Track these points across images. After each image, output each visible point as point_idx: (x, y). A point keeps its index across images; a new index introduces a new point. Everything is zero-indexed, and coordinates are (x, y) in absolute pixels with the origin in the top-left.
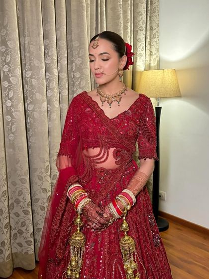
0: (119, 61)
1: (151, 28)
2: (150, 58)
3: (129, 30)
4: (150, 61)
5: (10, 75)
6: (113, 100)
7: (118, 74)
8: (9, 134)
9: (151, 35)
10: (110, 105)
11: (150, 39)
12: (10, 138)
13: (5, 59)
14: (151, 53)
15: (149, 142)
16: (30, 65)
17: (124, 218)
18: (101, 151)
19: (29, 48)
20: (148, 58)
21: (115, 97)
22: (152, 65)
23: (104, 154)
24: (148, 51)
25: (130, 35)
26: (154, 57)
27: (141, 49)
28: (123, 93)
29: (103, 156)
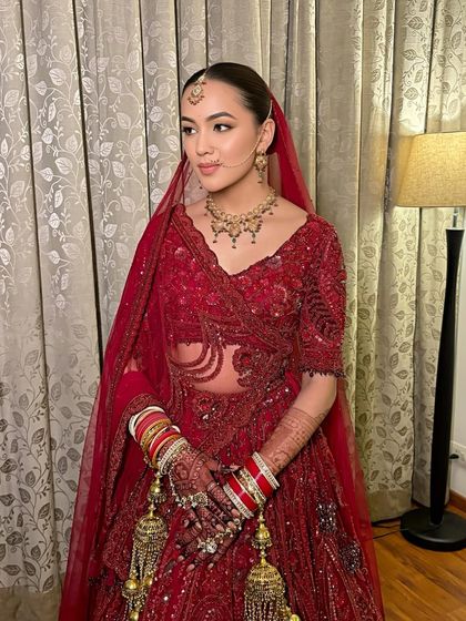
0: (257, 133)
1: (449, 20)
2: (442, 100)
3: (382, 29)
4: (441, 108)
5: (56, 152)
6: (242, 227)
7: (254, 164)
8: (56, 296)
9: (446, 39)
10: (234, 241)
11: (445, 49)
12: (59, 305)
13: (47, 114)
14: (445, 87)
15: (322, 332)
16: (108, 126)
17: (261, 518)
18: (205, 352)
19: (108, 85)
20: (435, 101)
21: (247, 220)
22: (446, 118)
23: (212, 360)
24: (436, 83)
25: (384, 41)
26: (452, 96)
27: (412, 78)
28: (268, 212)
29: (210, 363)
